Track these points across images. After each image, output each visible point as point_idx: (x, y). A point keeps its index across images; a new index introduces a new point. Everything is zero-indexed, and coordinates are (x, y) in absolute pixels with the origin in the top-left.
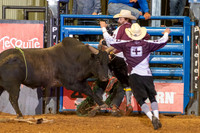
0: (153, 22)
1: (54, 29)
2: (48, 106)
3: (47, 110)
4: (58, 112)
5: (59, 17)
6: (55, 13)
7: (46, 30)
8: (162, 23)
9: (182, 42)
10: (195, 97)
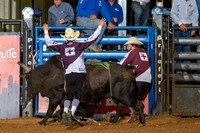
0: (120, 32)
1: (30, 40)
2: (24, 111)
3: (24, 115)
4: (34, 115)
5: (34, 29)
6: (30, 25)
7: (22, 41)
8: (128, 33)
9: (146, 49)
10: (159, 100)
